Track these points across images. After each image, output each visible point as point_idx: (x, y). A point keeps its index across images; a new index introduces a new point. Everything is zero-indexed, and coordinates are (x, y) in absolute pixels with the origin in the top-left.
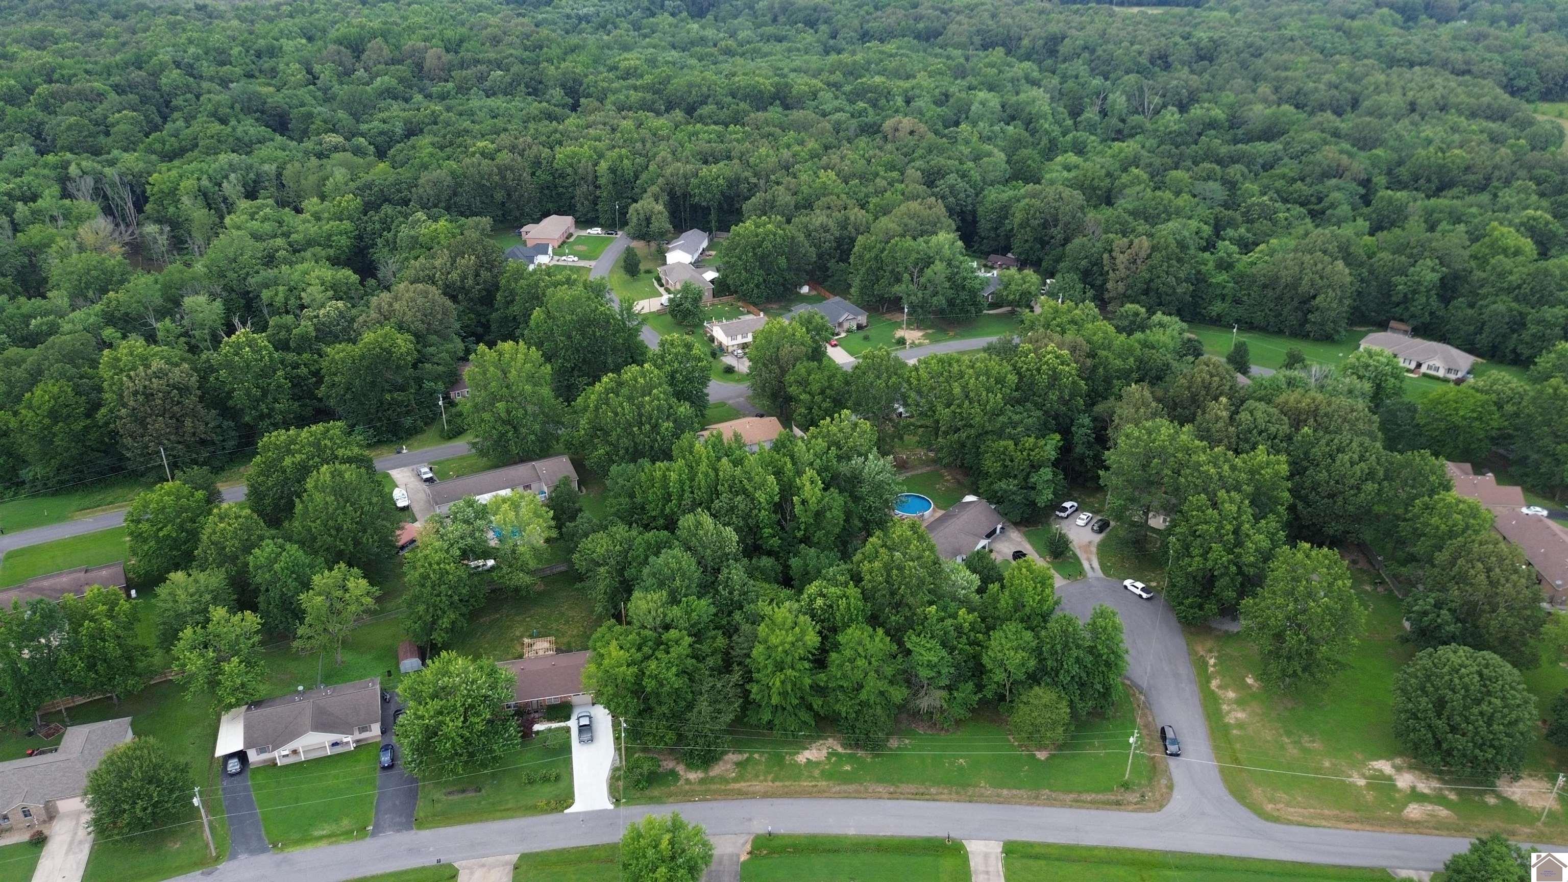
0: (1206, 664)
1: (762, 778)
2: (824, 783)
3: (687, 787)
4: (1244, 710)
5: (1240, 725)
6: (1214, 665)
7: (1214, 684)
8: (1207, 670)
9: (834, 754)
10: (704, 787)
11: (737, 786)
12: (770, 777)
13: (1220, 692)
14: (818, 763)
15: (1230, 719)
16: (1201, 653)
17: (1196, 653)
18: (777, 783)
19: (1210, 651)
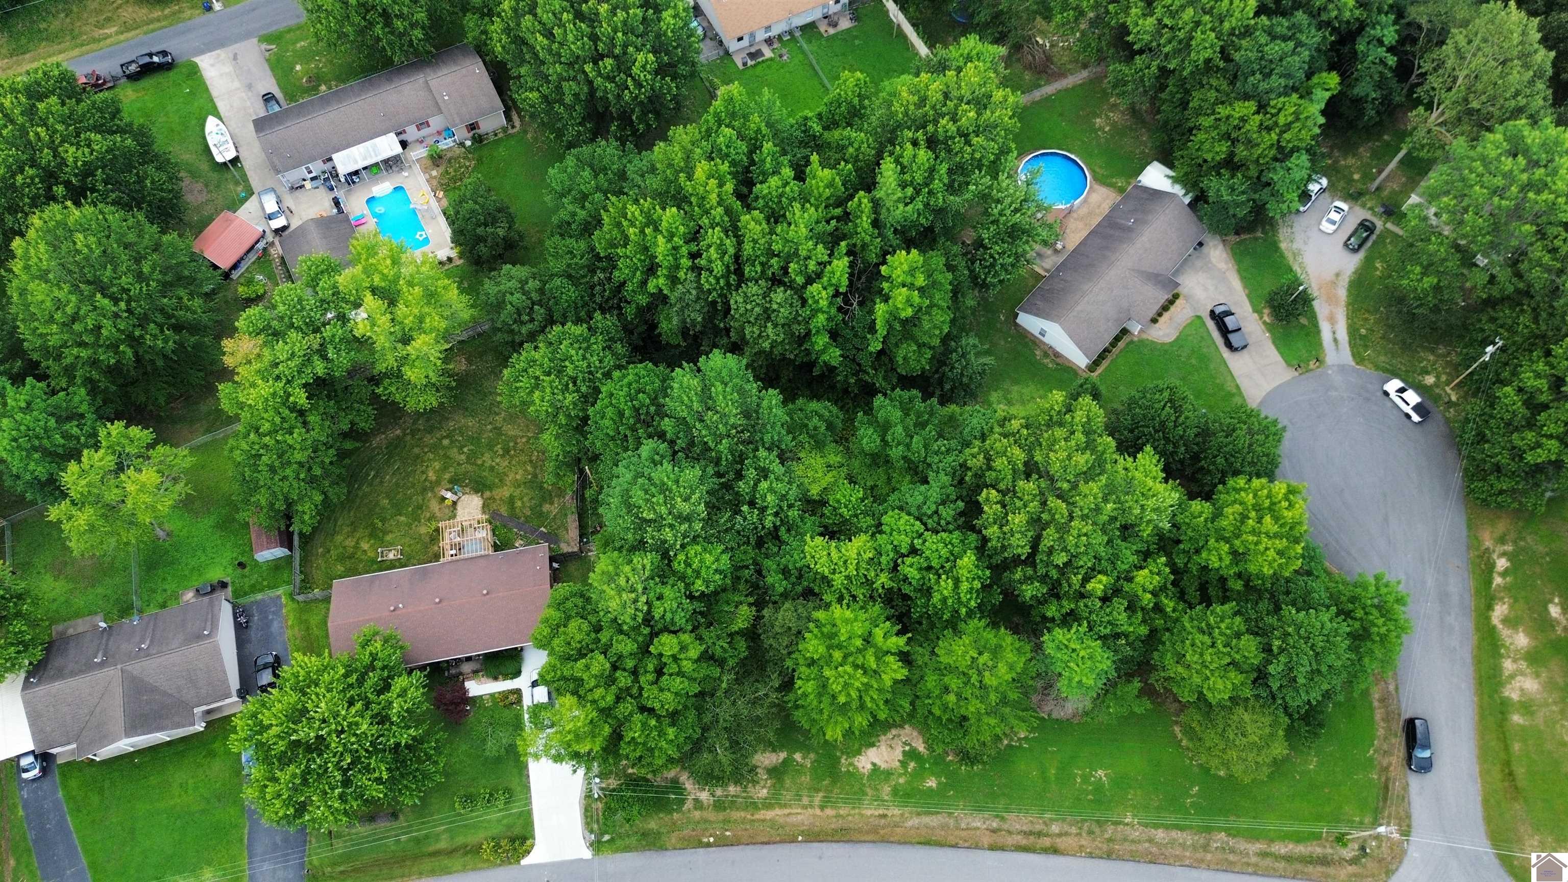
0: (1491, 566)
1: (805, 801)
2: (897, 812)
3: (697, 814)
4: (1538, 675)
5: (1527, 707)
6: (1504, 574)
7: (1499, 611)
8: (1489, 582)
9: (911, 755)
10: (721, 816)
11: (769, 814)
12: (818, 798)
13: (1504, 632)
14: (888, 773)
15: (1512, 693)
16: (1488, 543)
17: (1480, 542)
18: (829, 812)
19: (1502, 540)
